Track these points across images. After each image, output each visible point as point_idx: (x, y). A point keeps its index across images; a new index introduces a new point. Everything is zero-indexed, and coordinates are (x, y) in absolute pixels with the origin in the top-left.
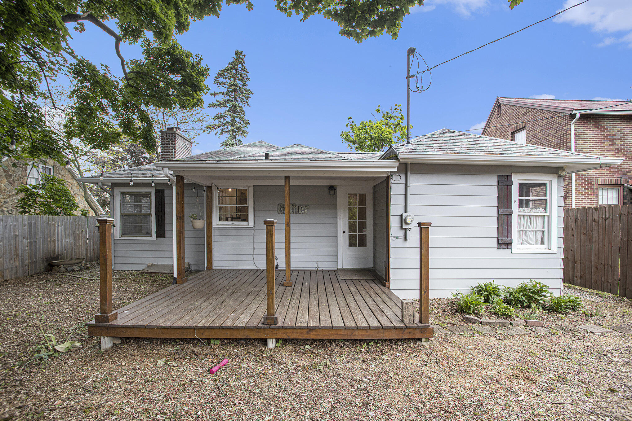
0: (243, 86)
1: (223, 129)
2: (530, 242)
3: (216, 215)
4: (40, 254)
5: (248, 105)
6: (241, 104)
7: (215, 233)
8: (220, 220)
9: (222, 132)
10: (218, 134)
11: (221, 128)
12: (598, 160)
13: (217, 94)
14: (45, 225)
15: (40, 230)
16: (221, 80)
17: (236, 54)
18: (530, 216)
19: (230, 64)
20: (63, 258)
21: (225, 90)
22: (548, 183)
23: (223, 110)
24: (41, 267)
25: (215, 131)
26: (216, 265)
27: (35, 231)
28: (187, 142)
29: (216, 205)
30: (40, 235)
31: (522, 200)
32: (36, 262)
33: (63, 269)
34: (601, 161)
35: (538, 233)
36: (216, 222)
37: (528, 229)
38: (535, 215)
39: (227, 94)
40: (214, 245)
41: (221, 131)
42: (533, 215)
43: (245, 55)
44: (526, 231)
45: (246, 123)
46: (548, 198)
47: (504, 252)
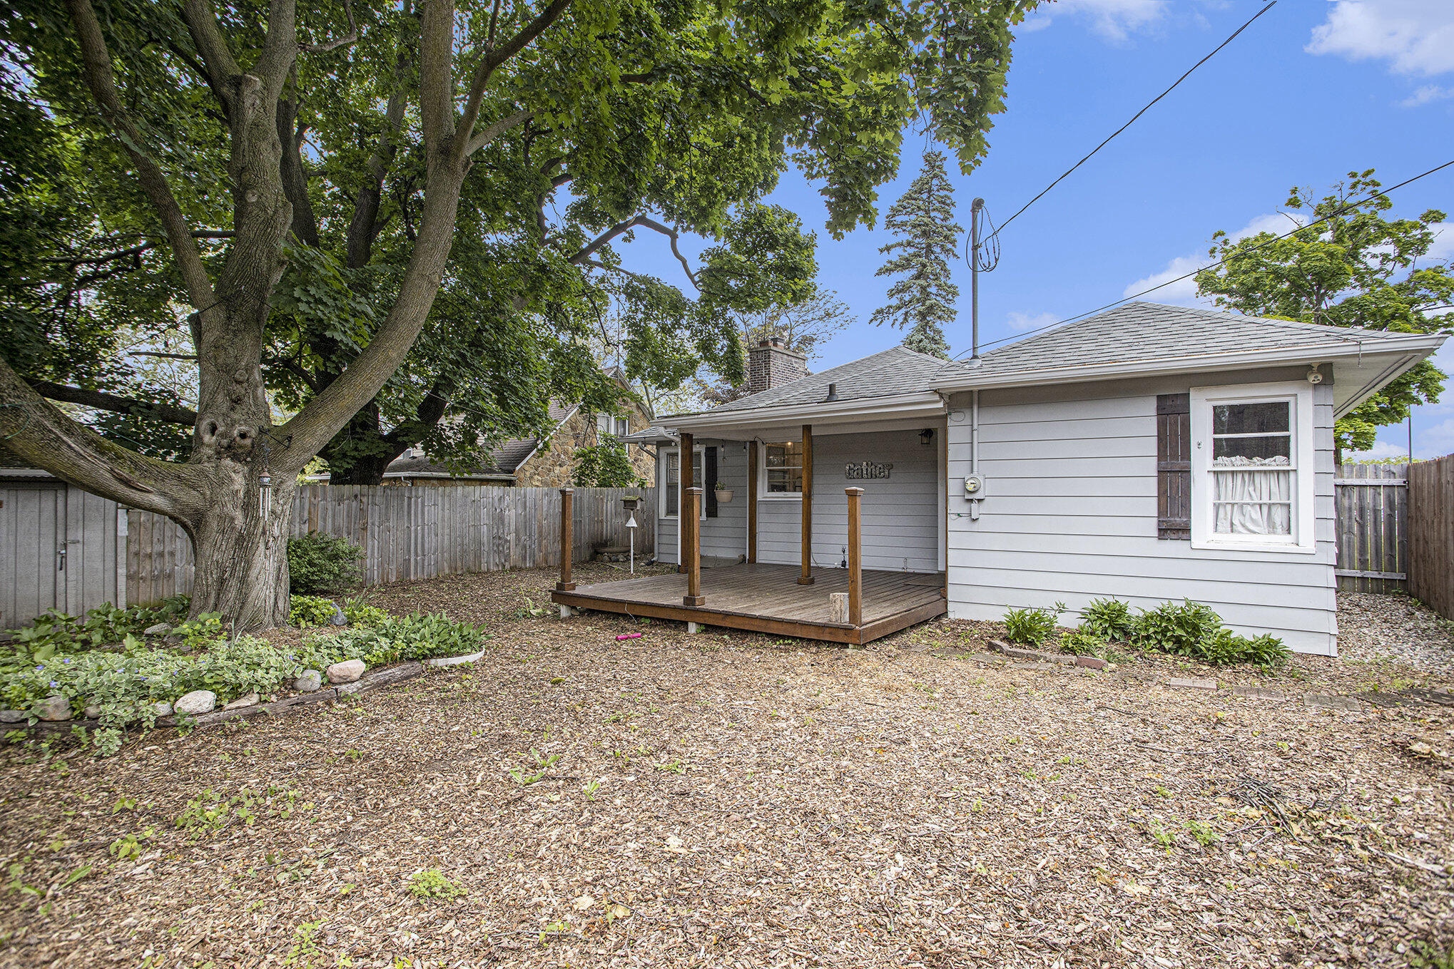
0: (945, 219)
1: (907, 313)
2: (1252, 527)
3: (763, 483)
4: (585, 538)
5: (955, 255)
6: (942, 257)
7: (761, 510)
8: (773, 488)
9: (905, 319)
10: (897, 323)
11: (903, 310)
12: (1357, 348)
13: (892, 246)
14: (591, 500)
15: (586, 506)
16: (899, 219)
17: (927, 160)
18: (1250, 472)
19: (914, 184)
20: (613, 545)
21: (904, 237)
22: (1291, 400)
23: (905, 276)
24: (586, 554)
25: (892, 318)
26: (761, 558)
27: (581, 507)
28: (793, 360)
29: (762, 467)
30: (586, 513)
31: (1221, 440)
32: (580, 547)
33: (606, 558)
34: (1363, 348)
35: (1274, 509)
36: (763, 493)
37: (1247, 500)
38: (1265, 472)
39: (909, 244)
40: (760, 528)
41: (903, 316)
42: (1258, 471)
43: (945, 159)
44: (1242, 506)
45: (954, 294)
46: (1291, 432)
47: (1172, 547)
